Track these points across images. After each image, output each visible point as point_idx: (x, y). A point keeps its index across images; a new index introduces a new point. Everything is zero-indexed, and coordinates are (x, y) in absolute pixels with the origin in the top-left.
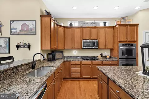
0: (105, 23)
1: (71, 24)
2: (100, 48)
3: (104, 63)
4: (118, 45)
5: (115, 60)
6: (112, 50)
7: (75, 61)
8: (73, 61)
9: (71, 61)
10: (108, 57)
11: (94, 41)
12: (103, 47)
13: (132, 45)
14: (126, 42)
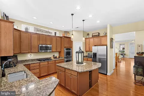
0: (55, 33)
1: (26, 29)
2: (53, 51)
3: (56, 62)
4: (64, 49)
5: (62, 59)
6: (60, 52)
7: (34, 63)
8: (32, 64)
9: (30, 64)
10: (58, 57)
11: (48, 46)
12: (55, 51)
13: (70, 49)
14: (68, 47)
